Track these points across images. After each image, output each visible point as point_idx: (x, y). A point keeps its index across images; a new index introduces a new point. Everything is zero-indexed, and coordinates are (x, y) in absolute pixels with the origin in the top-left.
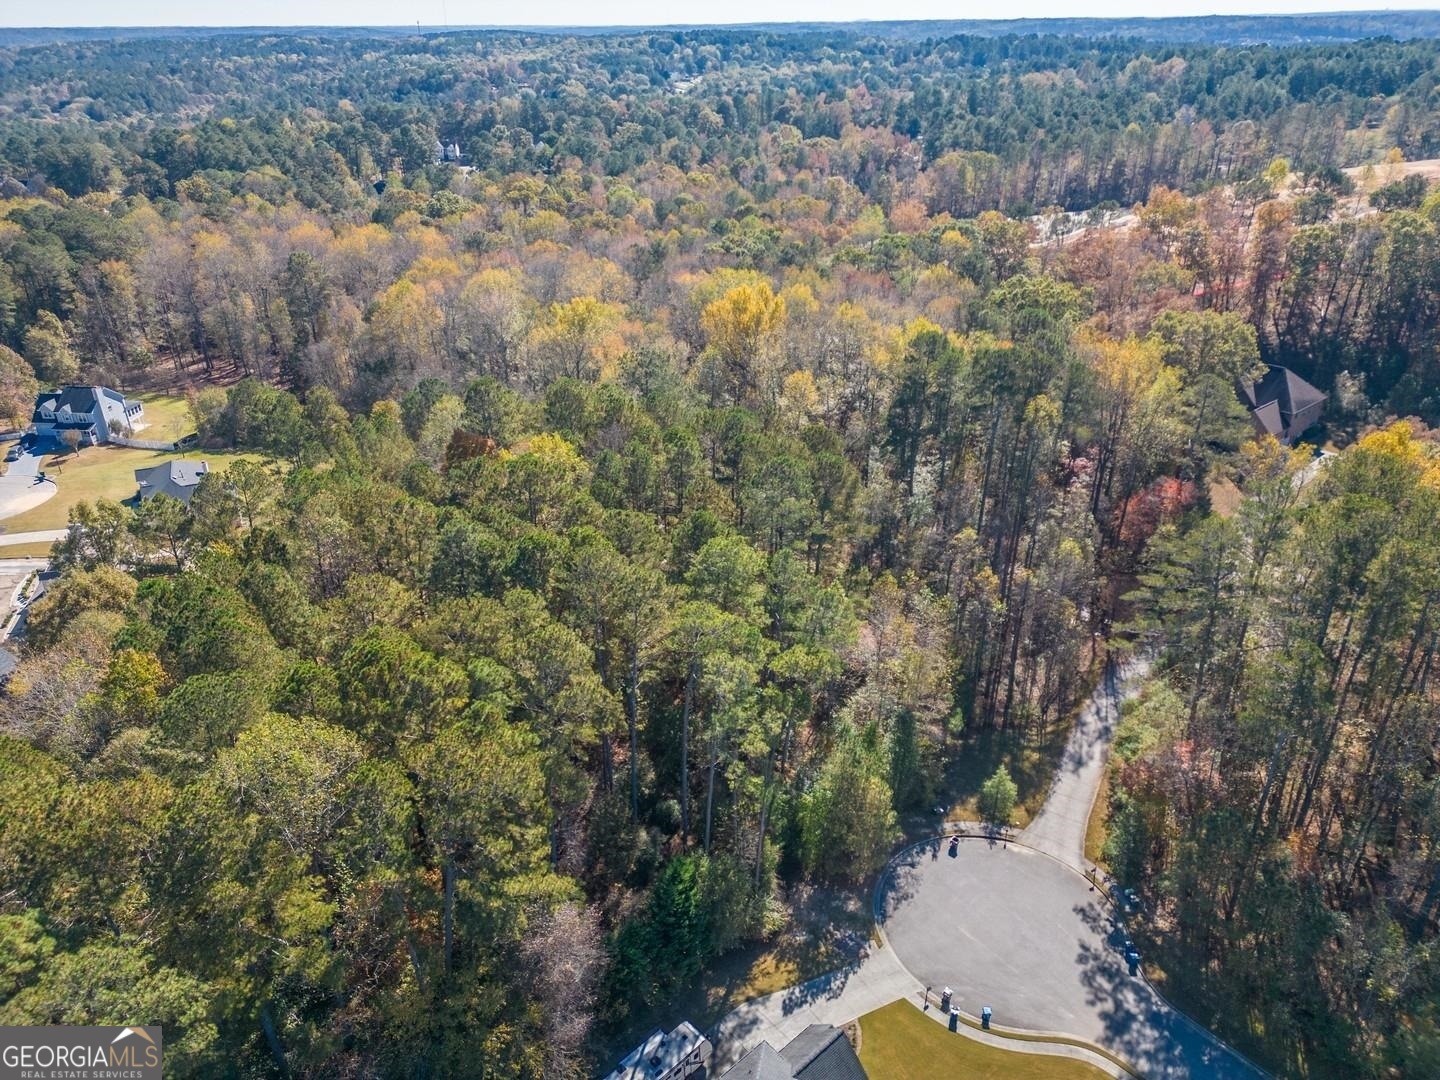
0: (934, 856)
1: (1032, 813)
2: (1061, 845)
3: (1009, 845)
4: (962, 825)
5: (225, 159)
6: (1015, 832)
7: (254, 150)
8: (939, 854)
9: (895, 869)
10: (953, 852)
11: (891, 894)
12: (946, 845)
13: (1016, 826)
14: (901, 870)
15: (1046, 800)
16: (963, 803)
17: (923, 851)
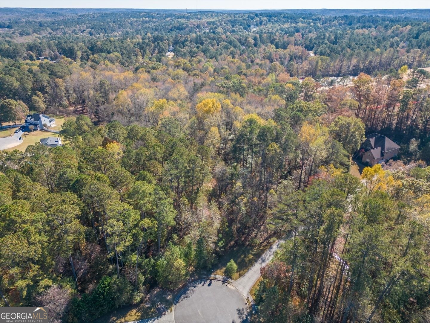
0: (203, 285)
1: (240, 276)
2: (244, 287)
3: (228, 285)
4: (217, 276)
5: (107, 50)
6: (232, 281)
7: (115, 47)
8: (205, 285)
9: (189, 287)
10: (209, 285)
11: (183, 295)
12: (208, 282)
13: (234, 279)
14: (190, 288)
15: (247, 272)
16: (221, 269)
17: (201, 283)
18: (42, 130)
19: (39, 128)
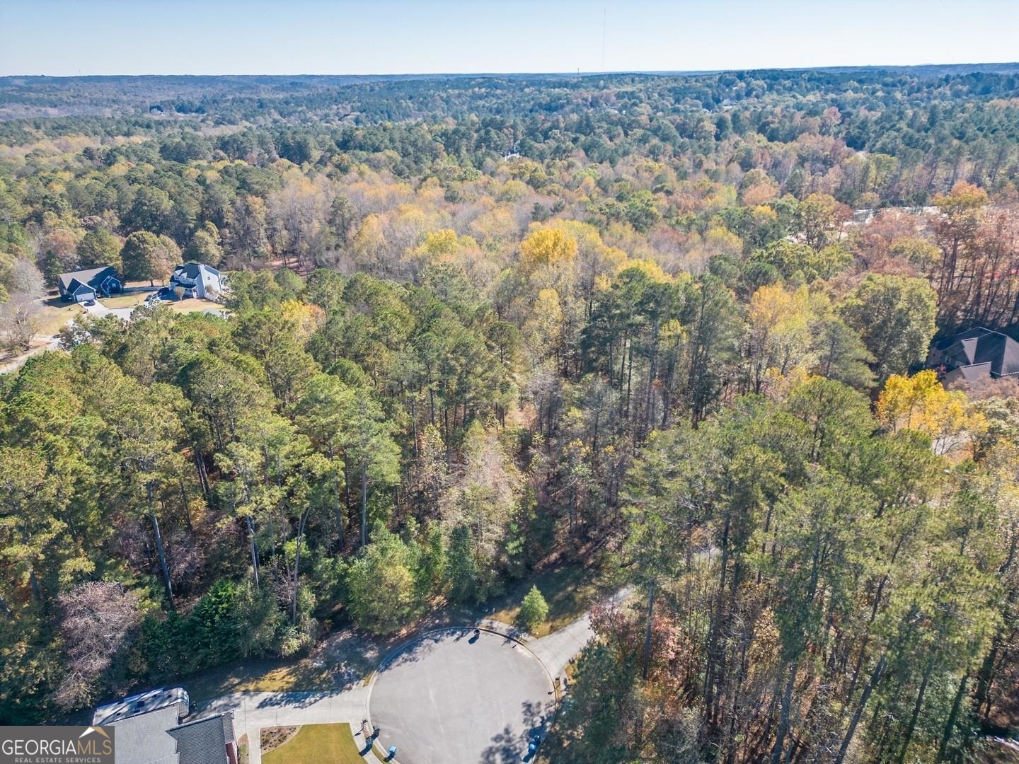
0: (458, 639)
1: (553, 630)
2: (555, 656)
3: (518, 646)
4: (495, 624)
6: (530, 638)
8: (462, 639)
9: (423, 640)
10: (472, 641)
11: (405, 655)
12: (472, 634)
13: (534, 635)
14: (425, 642)
15: (570, 623)
16: (511, 609)
17: (453, 634)
18: (202, 297)
19: (195, 294)
